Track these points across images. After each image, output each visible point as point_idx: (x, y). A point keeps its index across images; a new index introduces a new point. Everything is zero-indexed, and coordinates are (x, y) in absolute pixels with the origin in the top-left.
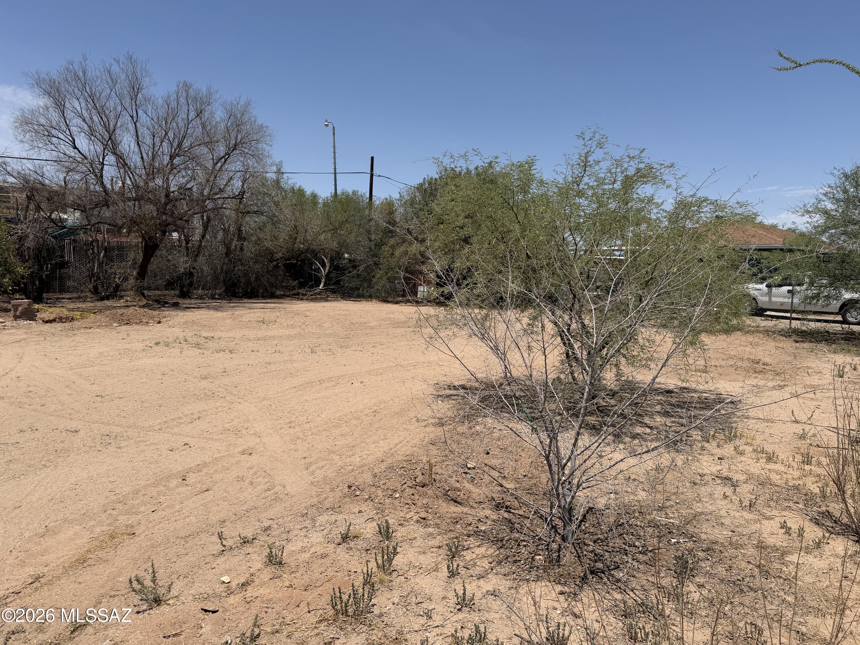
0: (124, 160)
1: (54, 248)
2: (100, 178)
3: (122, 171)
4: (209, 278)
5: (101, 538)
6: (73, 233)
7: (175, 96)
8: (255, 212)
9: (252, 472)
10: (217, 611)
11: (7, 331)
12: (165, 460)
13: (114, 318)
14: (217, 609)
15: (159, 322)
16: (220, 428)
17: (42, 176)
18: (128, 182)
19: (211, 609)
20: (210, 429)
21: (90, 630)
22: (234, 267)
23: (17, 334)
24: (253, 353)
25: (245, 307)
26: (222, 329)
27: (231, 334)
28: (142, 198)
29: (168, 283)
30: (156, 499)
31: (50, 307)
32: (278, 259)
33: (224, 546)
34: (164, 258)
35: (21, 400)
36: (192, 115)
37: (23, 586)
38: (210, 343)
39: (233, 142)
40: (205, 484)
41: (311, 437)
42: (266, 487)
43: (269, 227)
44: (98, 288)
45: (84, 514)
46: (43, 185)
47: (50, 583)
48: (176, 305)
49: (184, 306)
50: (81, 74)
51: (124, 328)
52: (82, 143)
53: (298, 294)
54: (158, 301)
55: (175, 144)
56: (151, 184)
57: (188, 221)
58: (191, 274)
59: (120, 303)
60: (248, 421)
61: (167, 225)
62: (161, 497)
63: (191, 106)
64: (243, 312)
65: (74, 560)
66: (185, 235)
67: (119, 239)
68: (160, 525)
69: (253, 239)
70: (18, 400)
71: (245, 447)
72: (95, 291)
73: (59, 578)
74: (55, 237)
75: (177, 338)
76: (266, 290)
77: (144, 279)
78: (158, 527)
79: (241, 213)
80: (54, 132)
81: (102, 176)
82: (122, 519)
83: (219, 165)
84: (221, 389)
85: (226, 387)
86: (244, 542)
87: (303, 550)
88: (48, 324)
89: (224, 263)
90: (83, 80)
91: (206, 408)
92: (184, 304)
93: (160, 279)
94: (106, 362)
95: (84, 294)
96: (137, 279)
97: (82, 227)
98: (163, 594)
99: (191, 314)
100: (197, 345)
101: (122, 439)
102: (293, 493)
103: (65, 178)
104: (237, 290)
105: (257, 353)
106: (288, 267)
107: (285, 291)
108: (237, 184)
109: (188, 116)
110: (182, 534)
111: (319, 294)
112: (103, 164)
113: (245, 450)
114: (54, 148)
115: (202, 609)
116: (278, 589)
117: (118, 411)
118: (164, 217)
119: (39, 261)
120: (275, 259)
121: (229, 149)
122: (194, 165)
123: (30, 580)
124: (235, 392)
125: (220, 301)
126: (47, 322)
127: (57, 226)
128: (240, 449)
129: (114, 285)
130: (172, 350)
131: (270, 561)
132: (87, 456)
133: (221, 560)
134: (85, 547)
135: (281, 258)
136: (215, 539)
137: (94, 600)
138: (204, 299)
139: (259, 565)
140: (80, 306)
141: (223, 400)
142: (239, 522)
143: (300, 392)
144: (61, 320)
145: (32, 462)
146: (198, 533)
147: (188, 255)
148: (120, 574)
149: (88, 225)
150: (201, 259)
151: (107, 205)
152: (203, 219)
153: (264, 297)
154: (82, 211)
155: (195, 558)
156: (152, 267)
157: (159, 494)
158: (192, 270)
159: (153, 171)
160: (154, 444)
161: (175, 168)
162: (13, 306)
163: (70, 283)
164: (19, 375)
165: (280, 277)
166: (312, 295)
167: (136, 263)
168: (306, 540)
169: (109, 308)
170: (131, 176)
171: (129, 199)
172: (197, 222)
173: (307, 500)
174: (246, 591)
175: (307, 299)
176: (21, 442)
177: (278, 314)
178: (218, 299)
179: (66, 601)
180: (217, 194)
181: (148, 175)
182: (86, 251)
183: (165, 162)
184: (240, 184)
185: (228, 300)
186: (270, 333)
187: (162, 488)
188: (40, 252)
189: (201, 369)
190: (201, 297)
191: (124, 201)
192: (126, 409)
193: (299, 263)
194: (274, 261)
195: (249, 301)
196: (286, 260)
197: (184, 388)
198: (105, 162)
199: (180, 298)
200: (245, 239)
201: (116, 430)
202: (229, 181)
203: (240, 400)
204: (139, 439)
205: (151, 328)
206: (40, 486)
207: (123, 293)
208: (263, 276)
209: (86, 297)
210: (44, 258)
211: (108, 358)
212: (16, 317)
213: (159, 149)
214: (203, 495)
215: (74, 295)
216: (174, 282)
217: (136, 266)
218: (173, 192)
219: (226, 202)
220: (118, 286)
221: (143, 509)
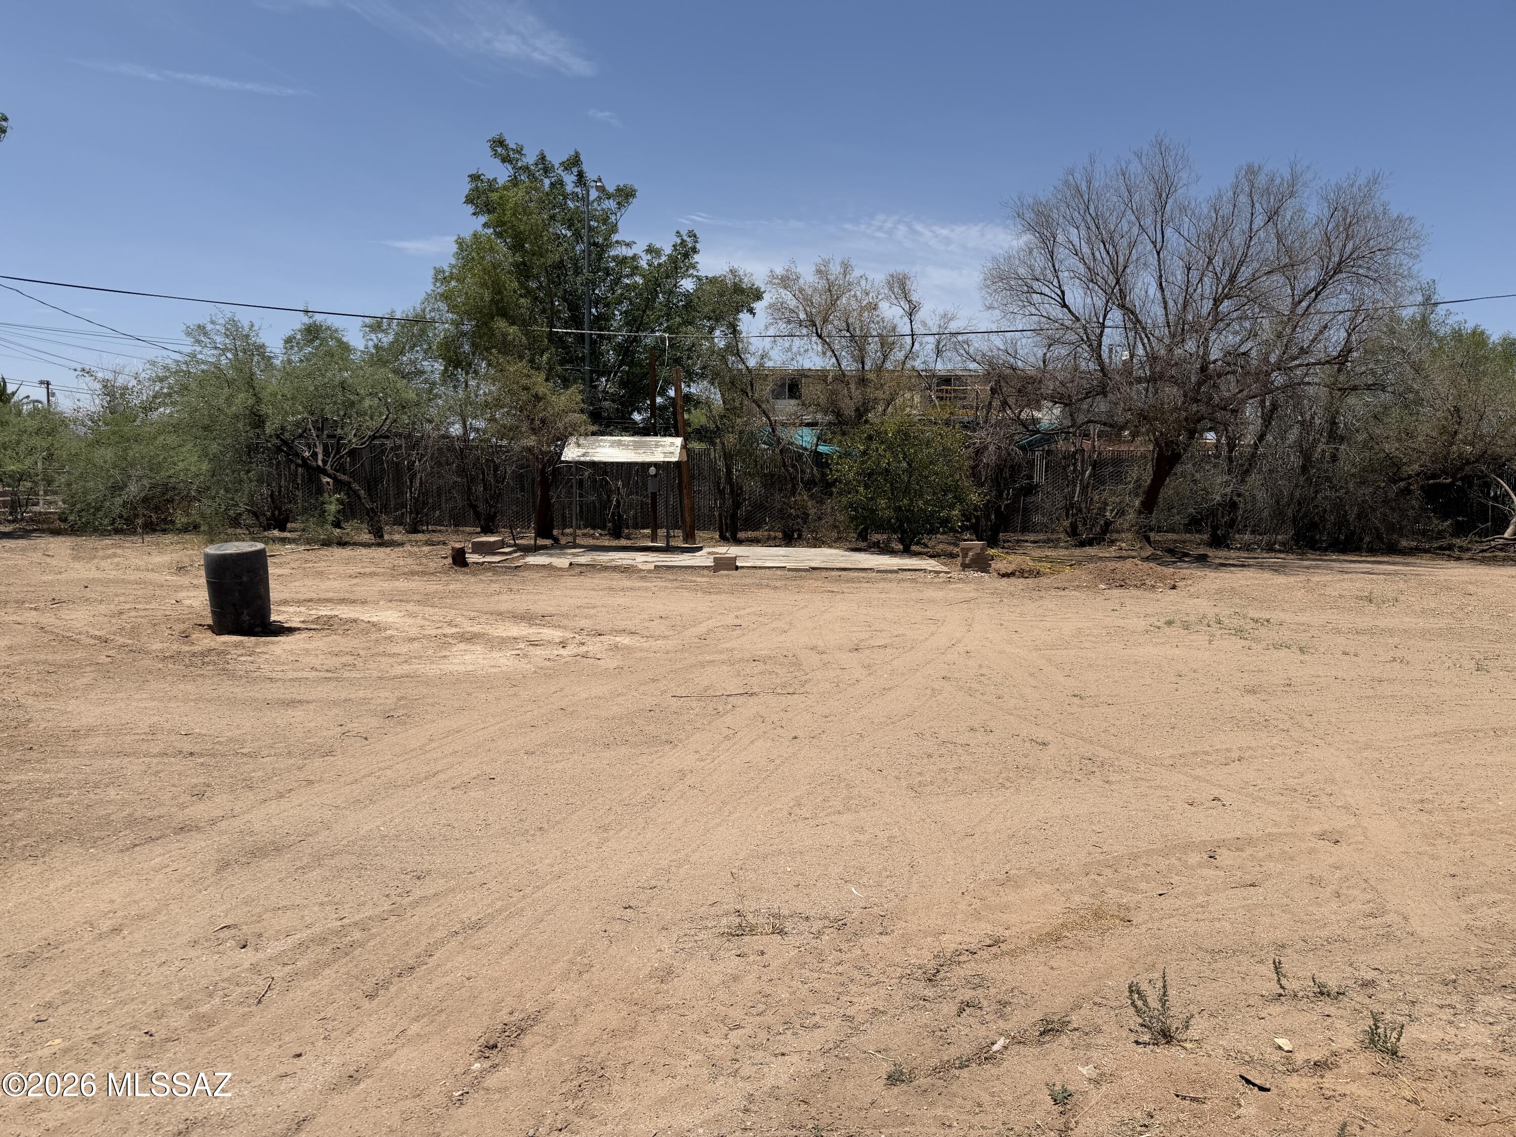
0: (1136, 317)
1: (1020, 466)
2: (1096, 350)
3: (1131, 334)
4: (1266, 513)
5: (1082, 912)
6: (1049, 440)
7: (1230, 194)
8: (1369, 387)
9: (1338, 874)
10: (1268, 1090)
11: (954, 586)
12: (1179, 817)
13: (1101, 576)
14: (1268, 1086)
15: (1174, 587)
16: (1279, 783)
17: (1015, 358)
18: (1140, 351)
19: (1257, 1082)
20: (1259, 782)
21: (1064, 1039)
22: (1317, 492)
23: (965, 591)
24: (1346, 657)
25: (1332, 569)
26: (1286, 606)
27: (1303, 618)
28: (1161, 377)
29: (1190, 522)
30: (1164, 876)
31: (1007, 553)
32: (1410, 477)
33: (1283, 988)
34: (1189, 478)
35: (972, 685)
36: (1259, 221)
37: (980, 946)
38: (1263, 631)
39: (1336, 259)
40: (1249, 873)
41: (1470, 838)
42: (1367, 908)
43: (1395, 412)
44: (1077, 527)
45: (1057, 869)
46: (1014, 369)
47: (1012, 954)
48: (1202, 559)
49: (1218, 561)
50: (1084, 187)
51: (1116, 592)
52: (1076, 297)
53: (1450, 548)
54: (1171, 552)
55: (1224, 279)
56: (1178, 351)
57: (1237, 411)
58: (1233, 506)
59: (1110, 552)
60: (1333, 781)
61: (1199, 421)
62: (1173, 875)
63: (1257, 205)
64: (1329, 578)
65: (1044, 932)
66: (1228, 437)
67: (1116, 448)
68: (1171, 920)
69: (1360, 438)
70: (968, 684)
71: (1326, 827)
72: (1073, 532)
73: (1024, 951)
74: (1022, 448)
75: (1204, 617)
76: (1379, 537)
77: (1151, 513)
78: (1168, 922)
79: (1340, 390)
80: (1036, 285)
81: (1100, 345)
82: (1112, 892)
83: (1304, 304)
84: (1280, 716)
85: (1293, 714)
86: (1322, 993)
87: (1444, 1046)
88: (1005, 579)
89: (1297, 486)
90: (1086, 197)
91: (1254, 744)
92: (1215, 557)
93: (1178, 514)
94: (1087, 645)
95: (1055, 536)
96: (1140, 513)
97: (1063, 431)
98: (1177, 1028)
99: (1228, 575)
100: (1239, 632)
101: (1111, 769)
102: (1425, 935)
103: (1045, 354)
104: (1318, 537)
105: (1354, 659)
106: (1432, 493)
107: (1419, 541)
108: (1337, 337)
109: (1251, 225)
110: (1208, 944)
111: (1501, 550)
112: (1103, 326)
113: (1326, 831)
114: (1034, 311)
115: (1241, 1076)
116: (1387, 1096)
117: (1105, 724)
118: (1195, 407)
119: (999, 485)
120: (1405, 475)
121: (1327, 273)
122: (1257, 310)
123: (988, 942)
124: (1307, 725)
125: (1282, 556)
126: (1004, 575)
127: (1028, 430)
128: (1316, 829)
129: (1102, 522)
130: (1194, 637)
131: (1372, 1041)
132: (1060, 785)
133: (1275, 1009)
134: (1058, 918)
135: (1418, 475)
136: (1267, 970)
137: (1071, 1000)
138: (1253, 550)
139: (1349, 1043)
140: (1049, 554)
141: (1284, 734)
142: (1311, 954)
143: (1447, 746)
144: (1021, 573)
145: (987, 777)
146: (1234, 952)
147: (1230, 472)
148: (1109, 975)
149: (1071, 426)
150: (1254, 479)
151: (1103, 391)
152: (1263, 407)
153: (1372, 551)
154: (1066, 405)
155: (1229, 990)
156: (1167, 492)
157: (1169, 871)
158: (1235, 498)
159: (1183, 330)
160: (1161, 788)
161: (1221, 320)
162: (962, 549)
163: (1037, 518)
164: (968, 649)
165: (1411, 513)
166: (1483, 551)
167: (1140, 486)
168: (1452, 1031)
169: (1091, 559)
170: (1146, 341)
171: (1139, 380)
172: (1251, 412)
173: (1456, 957)
174: (1322, 1077)
175: (1472, 559)
176: (972, 745)
177: (1401, 585)
178: (1280, 551)
179: (1034, 987)
180: (1296, 358)
181: (1173, 336)
182: (1064, 468)
183: (1205, 311)
184: (1343, 334)
185: (1298, 554)
186: (1382, 623)
187: (1173, 860)
188: (1001, 471)
189: (1245, 675)
190: (1247, 548)
191: (1131, 384)
192: (1118, 723)
193: (1459, 483)
194: (1402, 480)
195: (1342, 557)
196: (1429, 478)
197: (1215, 704)
198: (1107, 323)
199: (1211, 546)
200: (1342, 439)
201: (1104, 754)
202: (1321, 332)
203: (1317, 741)
204: (1138, 775)
205: (1159, 596)
206: (998, 813)
207: (1115, 536)
208: (1374, 510)
209: (1058, 540)
210: (1005, 479)
211: (1090, 638)
212: (965, 567)
213: (1195, 290)
214: (1245, 892)
215: (1041, 537)
216: (1202, 519)
217: (1141, 491)
218: (1214, 362)
219: (1312, 371)
220: (1108, 524)
221: (1143, 886)
